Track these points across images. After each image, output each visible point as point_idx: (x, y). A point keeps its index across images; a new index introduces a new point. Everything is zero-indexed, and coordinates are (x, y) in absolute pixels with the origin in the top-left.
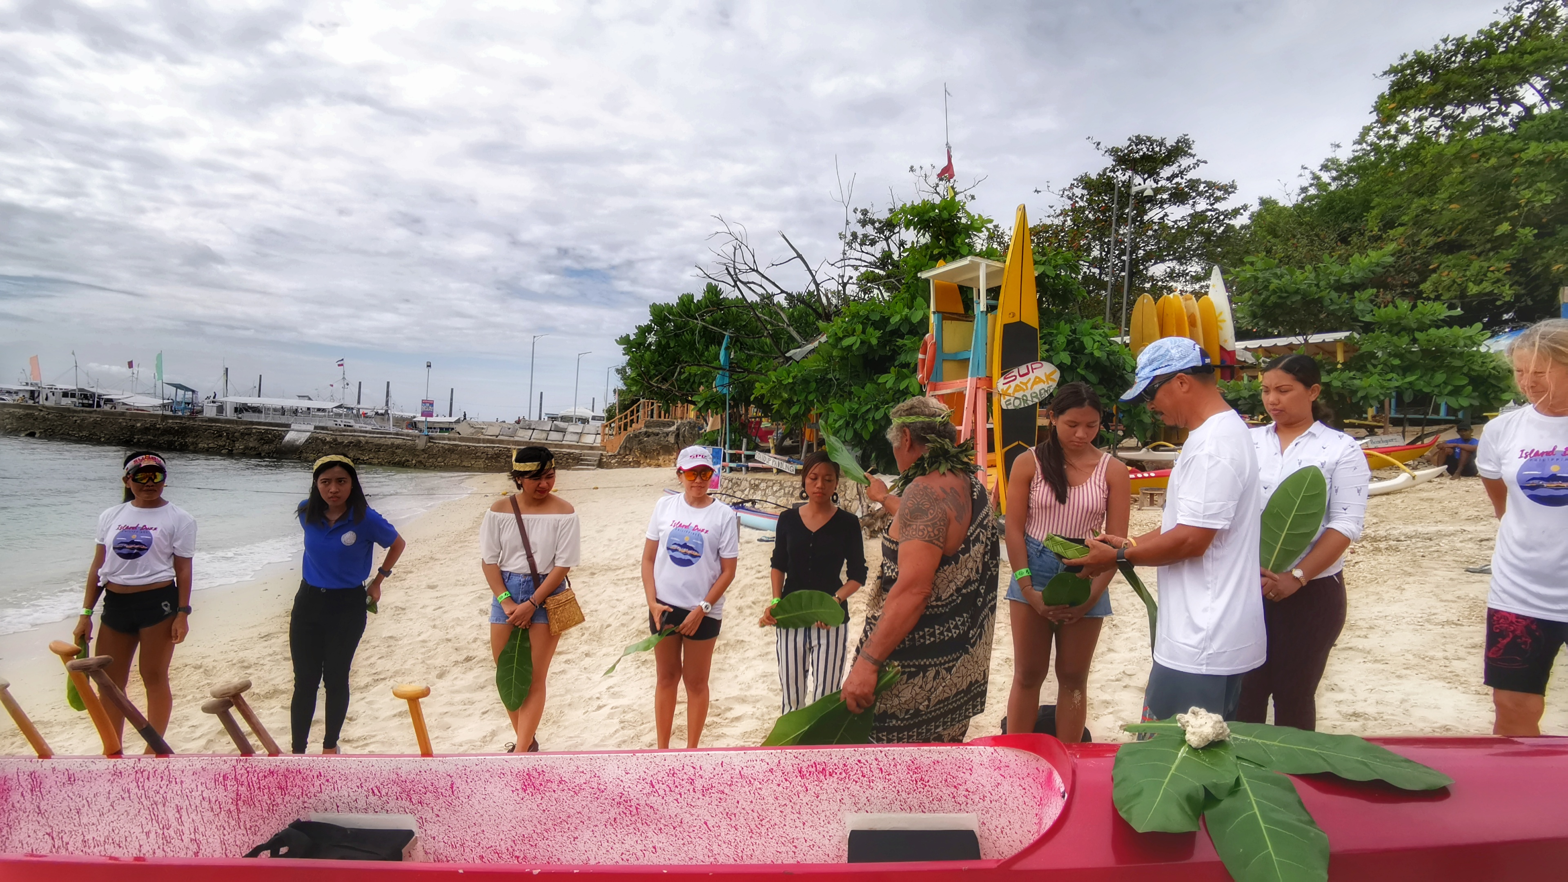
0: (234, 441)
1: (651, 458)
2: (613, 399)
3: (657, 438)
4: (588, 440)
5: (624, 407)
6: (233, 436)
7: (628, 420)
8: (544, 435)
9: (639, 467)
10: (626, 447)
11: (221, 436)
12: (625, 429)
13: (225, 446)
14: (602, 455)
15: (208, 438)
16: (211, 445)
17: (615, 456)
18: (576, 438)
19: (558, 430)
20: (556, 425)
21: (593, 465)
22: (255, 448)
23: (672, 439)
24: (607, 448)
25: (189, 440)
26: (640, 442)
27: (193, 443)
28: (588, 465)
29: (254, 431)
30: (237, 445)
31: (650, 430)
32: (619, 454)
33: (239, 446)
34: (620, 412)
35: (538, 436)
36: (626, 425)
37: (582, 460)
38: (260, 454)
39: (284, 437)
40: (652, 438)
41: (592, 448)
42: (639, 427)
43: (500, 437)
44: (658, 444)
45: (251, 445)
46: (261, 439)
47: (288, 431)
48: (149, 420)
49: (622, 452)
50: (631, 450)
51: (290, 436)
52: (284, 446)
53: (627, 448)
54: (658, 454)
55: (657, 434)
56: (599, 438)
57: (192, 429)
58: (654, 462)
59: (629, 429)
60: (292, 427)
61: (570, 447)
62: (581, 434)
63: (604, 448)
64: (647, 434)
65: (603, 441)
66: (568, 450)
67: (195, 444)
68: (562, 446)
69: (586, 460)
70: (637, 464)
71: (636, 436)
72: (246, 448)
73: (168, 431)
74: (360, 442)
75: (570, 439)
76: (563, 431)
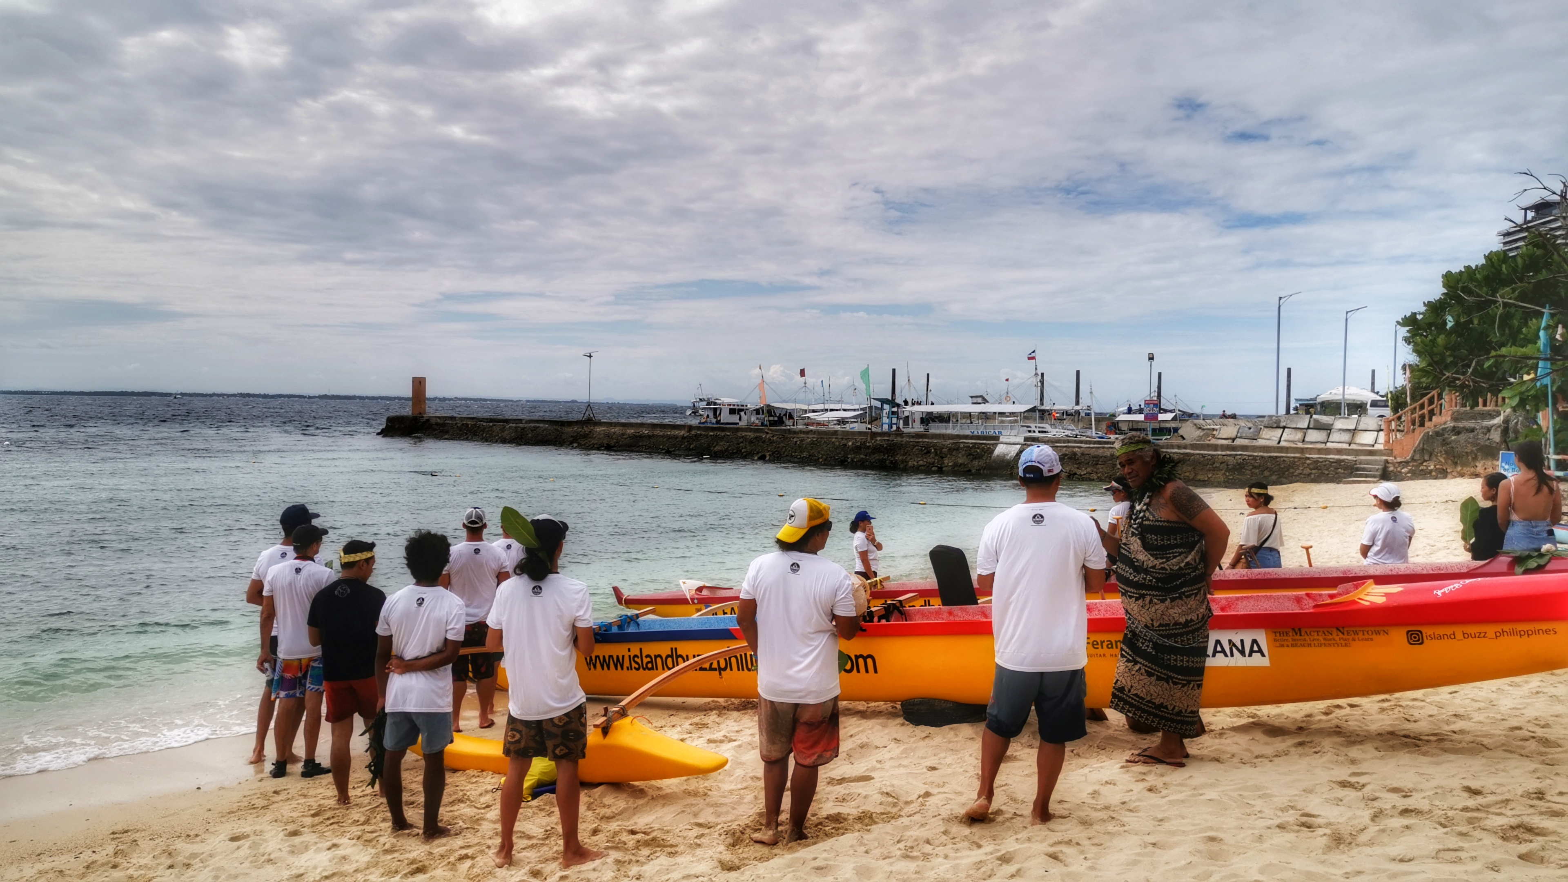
0: (942, 458)
1: (1464, 465)
2: (1402, 380)
3: (1471, 435)
4: (1366, 439)
5: (1418, 391)
6: (941, 452)
7: (1425, 411)
8: (1299, 435)
9: (1445, 477)
10: (1423, 449)
11: (929, 452)
12: (1422, 425)
13: (933, 463)
14: (1387, 462)
15: (917, 456)
16: (921, 463)
17: (1407, 463)
18: (1346, 437)
19: (1319, 427)
20: (1316, 421)
21: (1374, 476)
22: (964, 465)
23: (1496, 436)
24: (1395, 453)
25: (899, 458)
26: (1445, 443)
27: (903, 461)
28: (1366, 476)
29: (962, 445)
30: (946, 462)
31: (1461, 425)
32: (1413, 459)
33: (948, 462)
34: (1414, 399)
35: (1291, 437)
36: (1422, 417)
37: (1358, 469)
38: (970, 471)
39: (993, 451)
40: (1463, 437)
41: (1371, 453)
42: (1443, 420)
43: (1238, 442)
44: (1474, 444)
45: (960, 461)
46: (970, 454)
47: (997, 444)
48: (859, 438)
49: (1417, 457)
50: (1431, 455)
51: (1000, 450)
52: (994, 461)
53: (1425, 451)
54: (1475, 459)
55: (1472, 430)
56: (1382, 436)
57: (901, 446)
58: (1468, 470)
59: (1427, 424)
60: (1002, 439)
61: (1339, 451)
62: (1354, 432)
63: (1390, 452)
64: (1456, 431)
65: (1387, 442)
66: (1337, 457)
67: (904, 461)
68: (1328, 451)
69: (1364, 469)
70: (1443, 474)
71: (1437, 434)
72: (955, 465)
73: (878, 449)
74: (1075, 454)
75: (1338, 440)
76: (1327, 428)
